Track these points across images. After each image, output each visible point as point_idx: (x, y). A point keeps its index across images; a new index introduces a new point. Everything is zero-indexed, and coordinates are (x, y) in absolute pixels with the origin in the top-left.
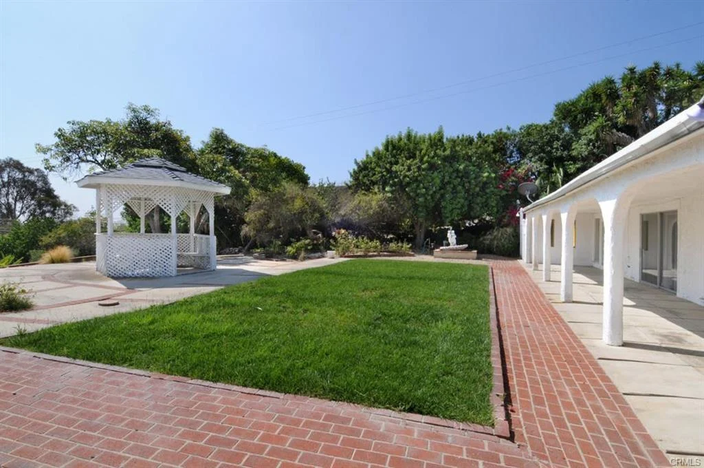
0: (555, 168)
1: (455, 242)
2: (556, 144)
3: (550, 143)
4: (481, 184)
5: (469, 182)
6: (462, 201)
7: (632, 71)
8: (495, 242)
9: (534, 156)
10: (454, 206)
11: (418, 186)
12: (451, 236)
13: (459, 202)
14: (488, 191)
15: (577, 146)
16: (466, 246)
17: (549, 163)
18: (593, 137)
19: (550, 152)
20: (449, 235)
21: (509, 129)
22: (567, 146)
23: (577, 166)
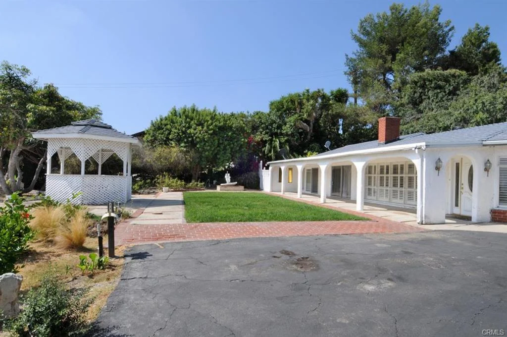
0: (274, 139)
1: (229, 180)
2: (275, 125)
3: (271, 124)
4: (239, 145)
5: (233, 144)
6: (229, 155)
7: (308, 91)
8: (247, 181)
9: (264, 130)
10: (225, 158)
11: (205, 144)
12: (227, 177)
13: (227, 156)
14: (243, 150)
15: (285, 128)
16: (236, 183)
17: (271, 135)
18: (293, 124)
19: (271, 130)
20: (226, 177)
21: (248, 112)
22: (279, 127)
23: (285, 139)
